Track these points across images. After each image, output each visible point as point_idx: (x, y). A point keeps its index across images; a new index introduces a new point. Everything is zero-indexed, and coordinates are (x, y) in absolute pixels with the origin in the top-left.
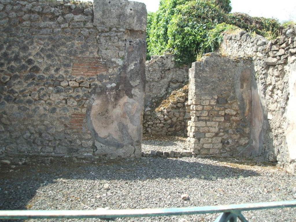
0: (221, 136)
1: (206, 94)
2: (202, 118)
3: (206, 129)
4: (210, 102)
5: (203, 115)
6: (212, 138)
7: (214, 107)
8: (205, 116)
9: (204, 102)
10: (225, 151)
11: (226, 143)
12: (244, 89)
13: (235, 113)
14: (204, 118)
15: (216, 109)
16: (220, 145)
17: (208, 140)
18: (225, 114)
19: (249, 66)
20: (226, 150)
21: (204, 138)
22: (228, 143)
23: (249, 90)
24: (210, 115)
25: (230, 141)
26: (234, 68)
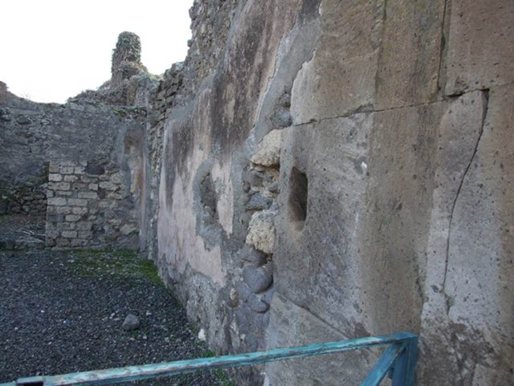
0: (91, 220)
1: (68, 158)
2: (61, 193)
3: (67, 209)
4: (74, 170)
5: (62, 188)
6: (76, 222)
7: (82, 177)
8: (65, 189)
9: (65, 169)
10: (98, 243)
11: (100, 231)
12: (131, 154)
13: (115, 188)
14: (64, 193)
15: (84, 181)
16: (90, 233)
17: (69, 226)
18: (99, 188)
19: (142, 123)
20: (100, 241)
21: (63, 222)
22: (103, 231)
23: (139, 158)
24: (73, 189)
25: (106, 228)
26: (116, 124)
